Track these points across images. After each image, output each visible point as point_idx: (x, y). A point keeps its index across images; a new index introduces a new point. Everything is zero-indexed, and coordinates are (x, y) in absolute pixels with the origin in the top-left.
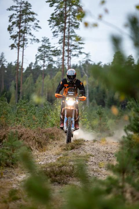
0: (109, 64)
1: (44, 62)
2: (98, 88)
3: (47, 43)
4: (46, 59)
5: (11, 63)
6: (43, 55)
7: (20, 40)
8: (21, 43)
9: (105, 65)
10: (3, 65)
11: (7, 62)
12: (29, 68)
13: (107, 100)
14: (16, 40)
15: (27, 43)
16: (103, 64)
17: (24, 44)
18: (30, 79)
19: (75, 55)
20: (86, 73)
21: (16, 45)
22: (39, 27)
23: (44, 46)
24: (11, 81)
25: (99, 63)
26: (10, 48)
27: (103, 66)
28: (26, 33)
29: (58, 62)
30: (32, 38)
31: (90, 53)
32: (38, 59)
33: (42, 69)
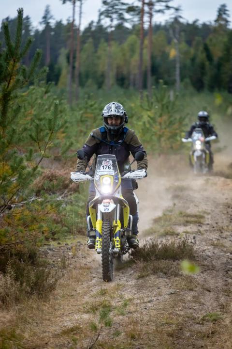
0: (210, 23)
1: (112, 20)
2: (193, 60)
4: (115, 16)
5: (61, 21)
6: (109, 10)
9: (204, 25)
10: (48, 23)
11: (54, 19)
12: (88, 29)
13: (207, 80)
16: (200, 23)
18: (89, 45)
19: (159, 11)
20: (175, 37)
24: (60, 48)
25: (195, 22)
26: (62, 2)
27: (200, 26)
29: (132, 20)
31: (181, 8)
32: (102, 17)
33: (109, 30)
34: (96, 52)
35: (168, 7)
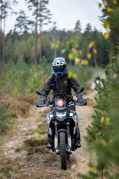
1: (21, 29)
3: (23, 14)
4: (22, 27)
6: (20, 24)
7: (2, 13)
8: (3, 15)
9: (69, 31)
12: (9, 34)
15: (8, 15)
17: (5, 16)
18: (9, 42)
19: (45, 24)
20: (54, 37)
22: (17, 3)
23: (20, 17)
25: (64, 29)
27: (67, 32)
28: (7, 7)
29: (32, 29)
30: (12, 11)
32: (16, 27)
33: (20, 34)
34: (13, 45)
35: (50, 22)
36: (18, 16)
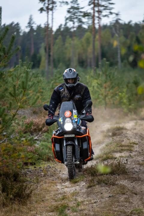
0: (140, 22)
1: (74, 23)
3: (76, 4)
4: (76, 20)
5: (40, 25)
6: (72, 17)
7: (49, 3)
8: (50, 7)
9: (136, 24)
10: (32, 27)
11: (35, 24)
12: (58, 30)
14: (45, 4)
15: (56, 6)
16: (133, 23)
17: (53, 7)
18: (59, 40)
19: (105, 16)
20: (117, 33)
21: (45, 8)
23: (72, 8)
24: (41, 43)
25: (129, 22)
26: (40, 12)
27: (133, 25)
29: (88, 22)
31: (119, 14)
32: (68, 21)
33: (72, 30)
34: (64, 44)
35: (111, 13)
36: (69, 6)
